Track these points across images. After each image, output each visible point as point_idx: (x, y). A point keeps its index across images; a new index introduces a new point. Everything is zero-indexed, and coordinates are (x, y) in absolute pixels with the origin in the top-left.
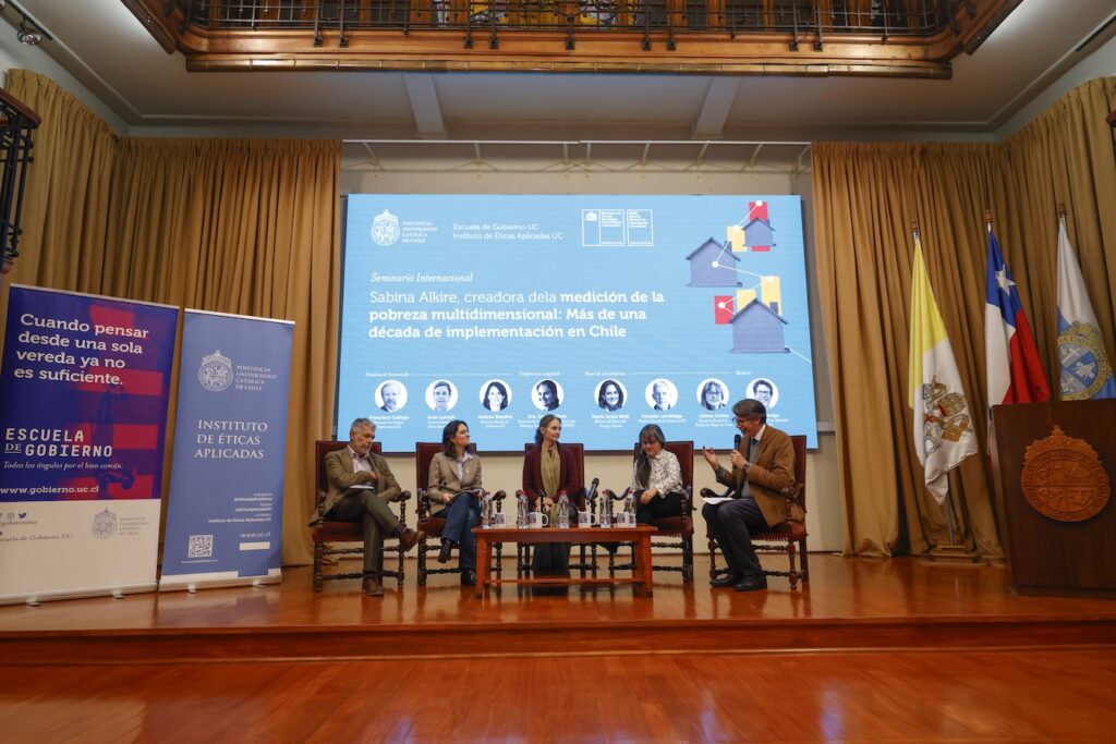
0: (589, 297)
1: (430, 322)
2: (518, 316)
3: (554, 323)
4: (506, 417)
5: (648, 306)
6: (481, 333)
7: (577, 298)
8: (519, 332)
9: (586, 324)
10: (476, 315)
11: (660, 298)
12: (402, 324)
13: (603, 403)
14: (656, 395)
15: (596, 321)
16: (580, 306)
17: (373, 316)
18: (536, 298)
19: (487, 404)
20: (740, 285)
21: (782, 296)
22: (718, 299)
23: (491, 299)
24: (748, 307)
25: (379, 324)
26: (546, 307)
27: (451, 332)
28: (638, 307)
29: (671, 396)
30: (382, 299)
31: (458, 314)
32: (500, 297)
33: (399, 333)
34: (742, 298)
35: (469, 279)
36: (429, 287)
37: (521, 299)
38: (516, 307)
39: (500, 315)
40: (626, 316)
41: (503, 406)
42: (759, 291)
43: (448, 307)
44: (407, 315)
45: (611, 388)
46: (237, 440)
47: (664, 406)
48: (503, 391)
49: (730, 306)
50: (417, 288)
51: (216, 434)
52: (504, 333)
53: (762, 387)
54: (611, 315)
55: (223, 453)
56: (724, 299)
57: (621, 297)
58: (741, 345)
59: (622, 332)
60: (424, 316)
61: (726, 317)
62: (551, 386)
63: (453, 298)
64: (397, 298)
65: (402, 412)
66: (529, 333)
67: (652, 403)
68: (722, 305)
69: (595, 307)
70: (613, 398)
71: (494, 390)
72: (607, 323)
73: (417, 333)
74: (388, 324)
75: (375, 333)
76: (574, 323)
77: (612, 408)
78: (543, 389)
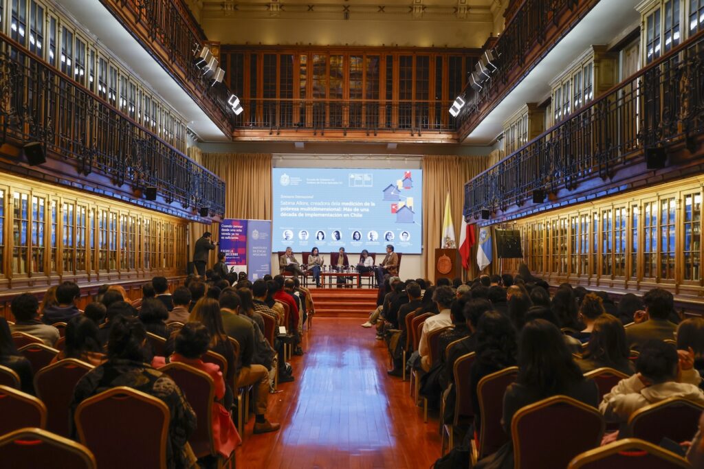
0: (351, 204)
1: (300, 211)
2: (328, 209)
3: (339, 213)
4: (324, 242)
5: (370, 207)
6: (316, 215)
7: (347, 204)
8: (328, 215)
9: (349, 213)
10: (315, 209)
11: (373, 204)
12: (291, 212)
13: (354, 238)
14: (371, 236)
15: (353, 212)
16: (348, 207)
17: (282, 209)
18: (333, 204)
19: (318, 238)
20: (400, 200)
21: (414, 205)
22: (393, 205)
23: (319, 204)
24: (402, 208)
25: (283, 211)
26: (337, 207)
27: (307, 215)
28: (366, 207)
29: (376, 236)
30: (284, 204)
31: (309, 209)
32: (322, 203)
33: (290, 215)
34: (400, 205)
35: (312, 197)
36: (299, 200)
37: (329, 204)
38: (326, 206)
39: (322, 209)
40: (362, 210)
41: (323, 238)
42: (406, 202)
43: (306, 207)
44: (293, 209)
45: (357, 234)
47: (373, 240)
48: (323, 234)
49: (396, 207)
50: (295, 200)
52: (323, 215)
53: (405, 234)
54: (358, 210)
56: (394, 205)
57: (361, 204)
58: (399, 221)
59: (361, 215)
60: (298, 209)
61: (395, 211)
62: (338, 232)
63: (307, 204)
64: (289, 203)
65: (292, 240)
66: (331, 215)
67: (370, 238)
68: (394, 207)
69: (353, 207)
70: (357, 237)
71: (320, 233)
72: (356, 213)
73: (296, 215)
74: (287, 212)
75: (283, 215)
76: (346, 212)
77: (357, 240)
78: (335, 233)
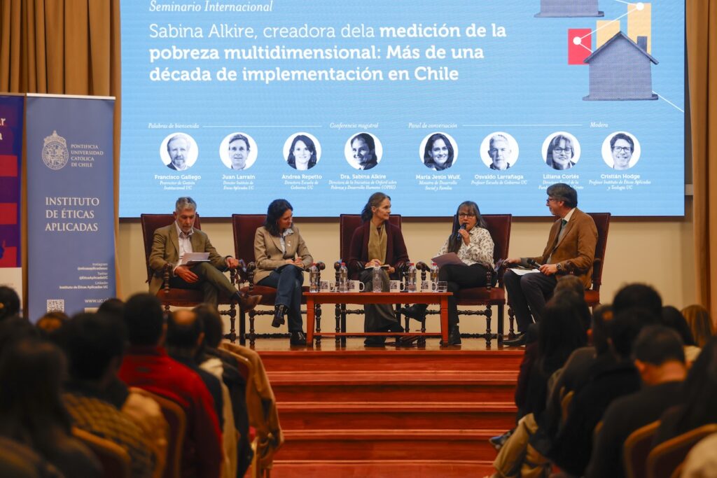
0: (415, 31)
1: (222, 62)
2: (328, 54)
3: (372, 64)
4: (314, 176)
5: (487, 43)
6: (284, 75)
7: (400, 32)
8: (329, 74)
9: (410, 65)
10: (278, 53)
11: (501, 32)
12: (189, 64)
13: (429, 161)
14: (493, 151)
15: (423, 61)
16: (404, 42)
17: (155, 54)
18: (350, 31)
19: (292, 161)
20: (601, 14)
21: (653, 32)
22: (573, 33)
23: (295, 33)
24: (611, 43)
25: (161, 64)
26: (362, 43)
27: (248, 75)
28: (474, 43)
29: (510, 152)
30: (164, 33)
31: (256, 53)
32: (306, 31)
33: (186, 76)
34: (603, 32)
35: (268, 8)
36: (220, 18)
37: (332, 33)
38: (324, 43)
39: (306, 54)
40: (458, 55)
41: (311, 163)
42: (624, 22)
43: (243, 43)
44: (194, 53)
45: (440, 143)
46: (76, 214)
47: (502, 165)
48: (311, 147)
49: (588, 41)
50: (205, 20)
51: (59, 208)
52: (311, 75)
53: (621, 143)
54: (441, 53)
55: (66, 227)
56: (580, 33)
57: (453, 31)
58: (598, 92)
59: (454, 75)
60: (215, 54)
61: (581, 56)
62: (367, 141)
63: (249, 32)
64: (182, 32)
65: (191, 171)
66: (342, 76)
67: (488, 161)
68: (577, 41)
69: (421, 43)
70: (441, 155)
71: (301, 144)
72: (436, 64)
73: (207, 76)
74: (173, 65)
75: (157, 75)
76: (397, 64)
77: (441, 168)
78: (357, 144)
